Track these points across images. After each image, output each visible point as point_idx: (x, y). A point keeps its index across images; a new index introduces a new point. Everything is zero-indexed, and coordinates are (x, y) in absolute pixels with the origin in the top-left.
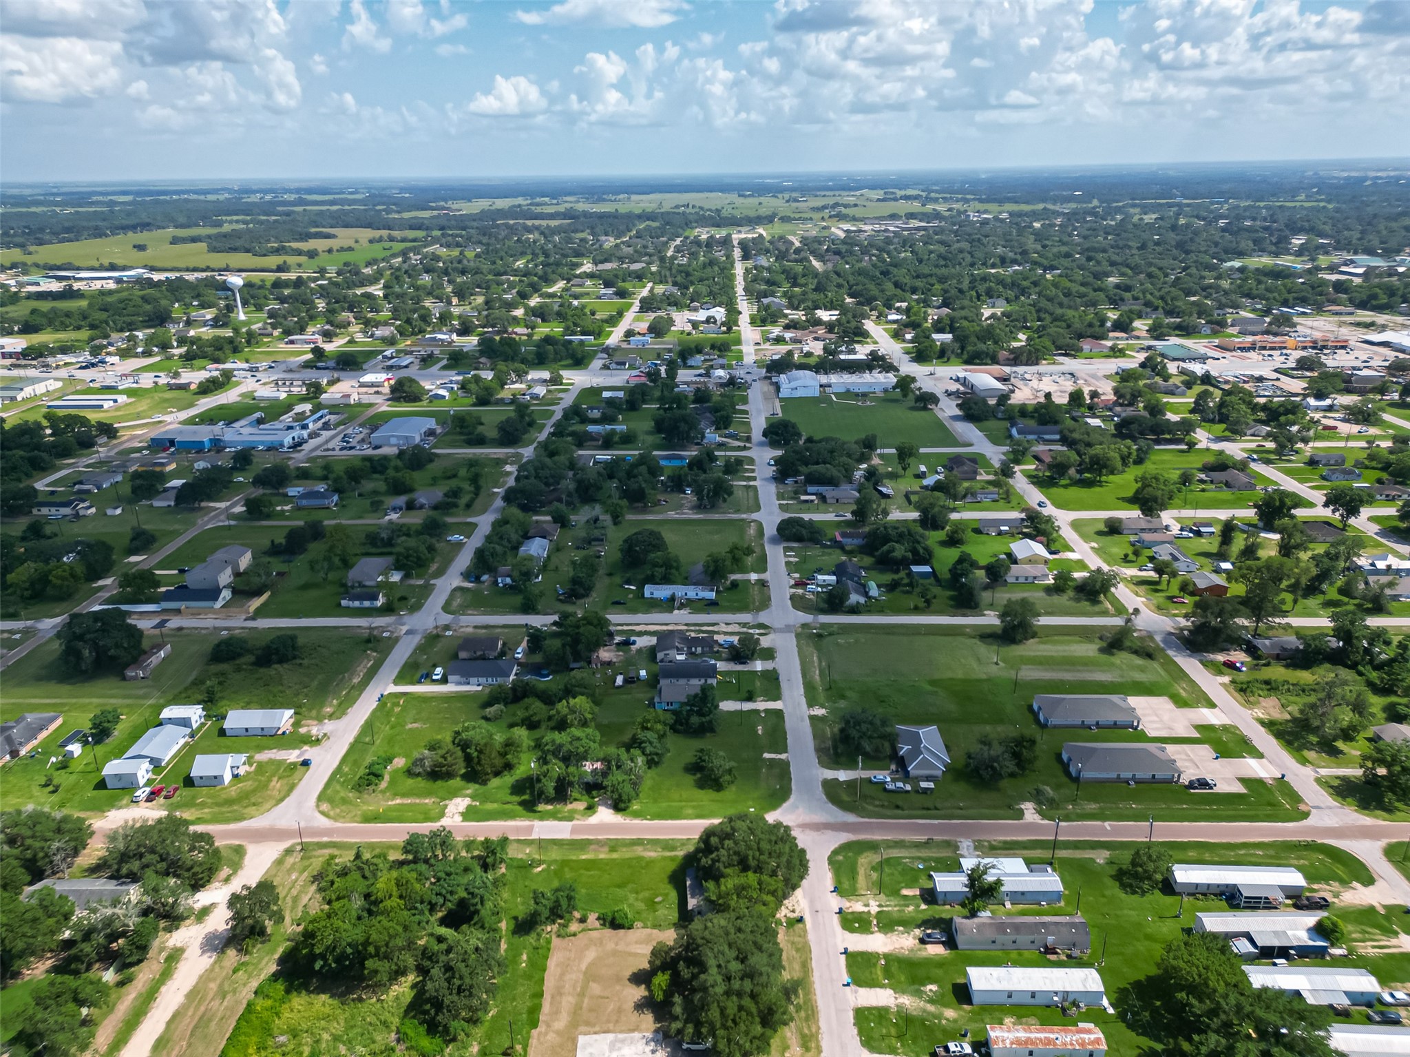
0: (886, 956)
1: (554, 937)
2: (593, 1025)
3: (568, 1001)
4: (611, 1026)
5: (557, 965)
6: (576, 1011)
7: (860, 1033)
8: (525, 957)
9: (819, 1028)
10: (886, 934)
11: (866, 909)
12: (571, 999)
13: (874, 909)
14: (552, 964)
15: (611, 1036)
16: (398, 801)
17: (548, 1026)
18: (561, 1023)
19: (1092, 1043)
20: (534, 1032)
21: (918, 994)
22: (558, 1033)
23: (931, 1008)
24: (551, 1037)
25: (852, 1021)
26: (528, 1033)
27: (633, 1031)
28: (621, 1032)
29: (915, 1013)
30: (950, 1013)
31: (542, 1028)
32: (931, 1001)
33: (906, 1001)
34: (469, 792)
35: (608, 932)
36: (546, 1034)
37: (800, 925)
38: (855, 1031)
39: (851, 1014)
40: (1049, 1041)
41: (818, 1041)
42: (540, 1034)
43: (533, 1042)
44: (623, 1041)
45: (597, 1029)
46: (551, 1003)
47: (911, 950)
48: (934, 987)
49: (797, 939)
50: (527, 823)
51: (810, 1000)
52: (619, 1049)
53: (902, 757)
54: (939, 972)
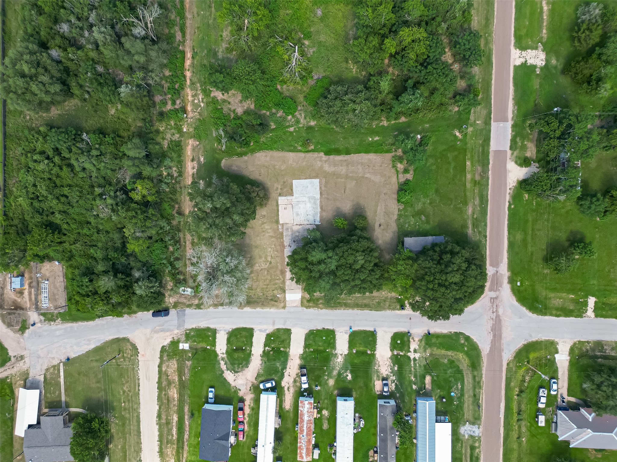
0: (373, 355)
1: (393, 154)
2: (325, 186)
3: (342, 170)
4: (325, 196)
5: (369, 159)
6: (335, 175)
7: (318, 331)
8: (377, 138)
9: (321, 309)
10: (391, 358)
11: (412, 349)
12: (344, 171)
13: (412, 355)
14: (372, 156)
15: (318, 196)
16: (545, 8)
17: (326, 161)
18: (327, 168)
19: (301, 453)
20: (322, 154)
21: (345, 367)
22: (321, 167)
23: (335, 373)
24: (319, 164)
25: (326, 328)
26: (322, 151)
27: (321, 208)
28: (321, 202)
29: (331, 363)
30: (331, 382)
31: (325, 158)
32: (339, 374)
33: (340, 359)
34: (554, 62)
35: (396, 187)
36: (321, 161)
37: (398, 307)
38: (319, 328)
39: (331, 328)
40: (302, 431)
41: (313, 307)
42: (321, 157)
43: (316, 155)
44: (315, 203)
45: (323, 188)
46: (341, 160)
47: (377, 371)
48: (349, 377)
49: (387, 304)
50: (510, 115)
51: (341, 306)
52: (310, 202)
53: (579, 410)
54: (361, 383)
